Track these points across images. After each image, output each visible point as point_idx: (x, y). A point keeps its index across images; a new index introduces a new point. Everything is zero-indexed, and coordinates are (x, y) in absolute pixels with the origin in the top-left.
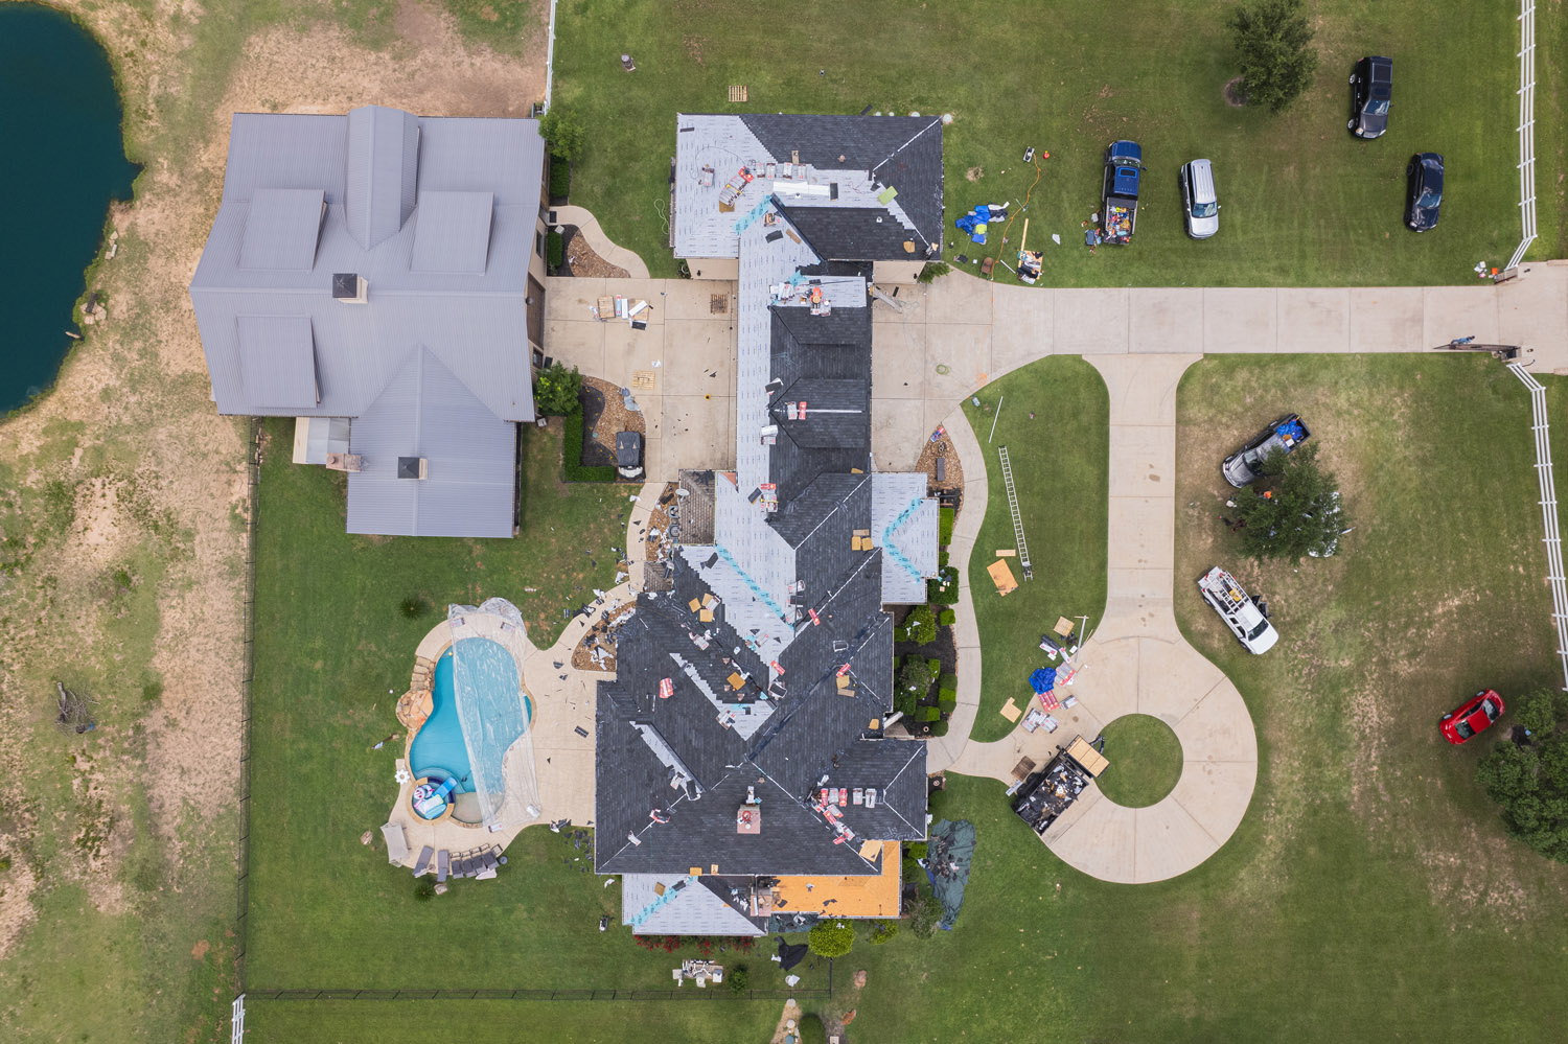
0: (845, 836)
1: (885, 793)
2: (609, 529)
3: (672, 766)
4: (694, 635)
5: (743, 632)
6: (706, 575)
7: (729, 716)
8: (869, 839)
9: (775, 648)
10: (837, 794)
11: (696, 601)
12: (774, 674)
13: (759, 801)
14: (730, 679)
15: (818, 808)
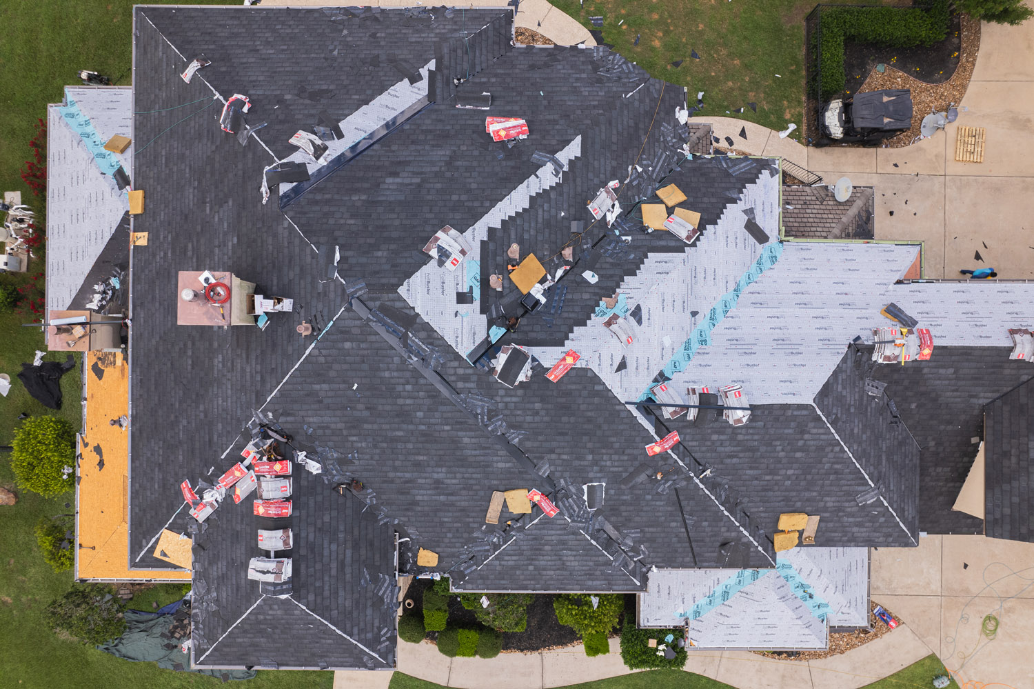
0: (196, 504)
1: (283, 597)
2: (732, 89)
3: (340, 135)
4: (615, 190)
5: (631, 290)
6: (733, 216)
7: (456, 254)
8: (194, 549)
9: (606, 361)
10: (279, 495)
11: (681, 197)
12: (548, 356)
13: (262, 324)
14: (531, 261)
15: (250, 452)
